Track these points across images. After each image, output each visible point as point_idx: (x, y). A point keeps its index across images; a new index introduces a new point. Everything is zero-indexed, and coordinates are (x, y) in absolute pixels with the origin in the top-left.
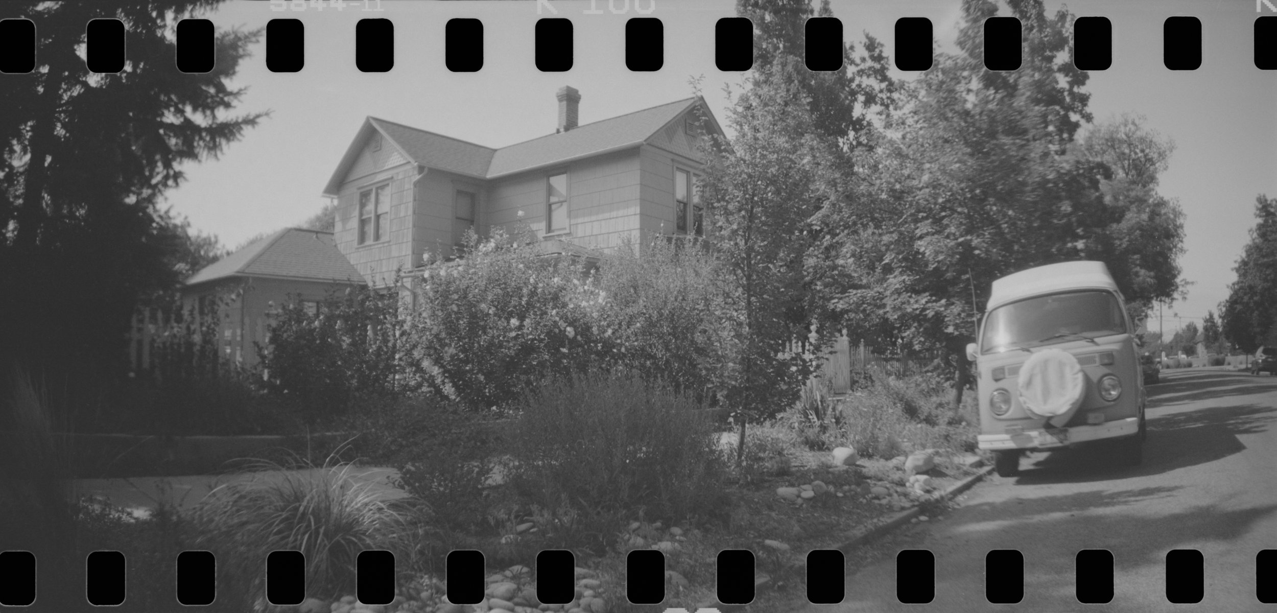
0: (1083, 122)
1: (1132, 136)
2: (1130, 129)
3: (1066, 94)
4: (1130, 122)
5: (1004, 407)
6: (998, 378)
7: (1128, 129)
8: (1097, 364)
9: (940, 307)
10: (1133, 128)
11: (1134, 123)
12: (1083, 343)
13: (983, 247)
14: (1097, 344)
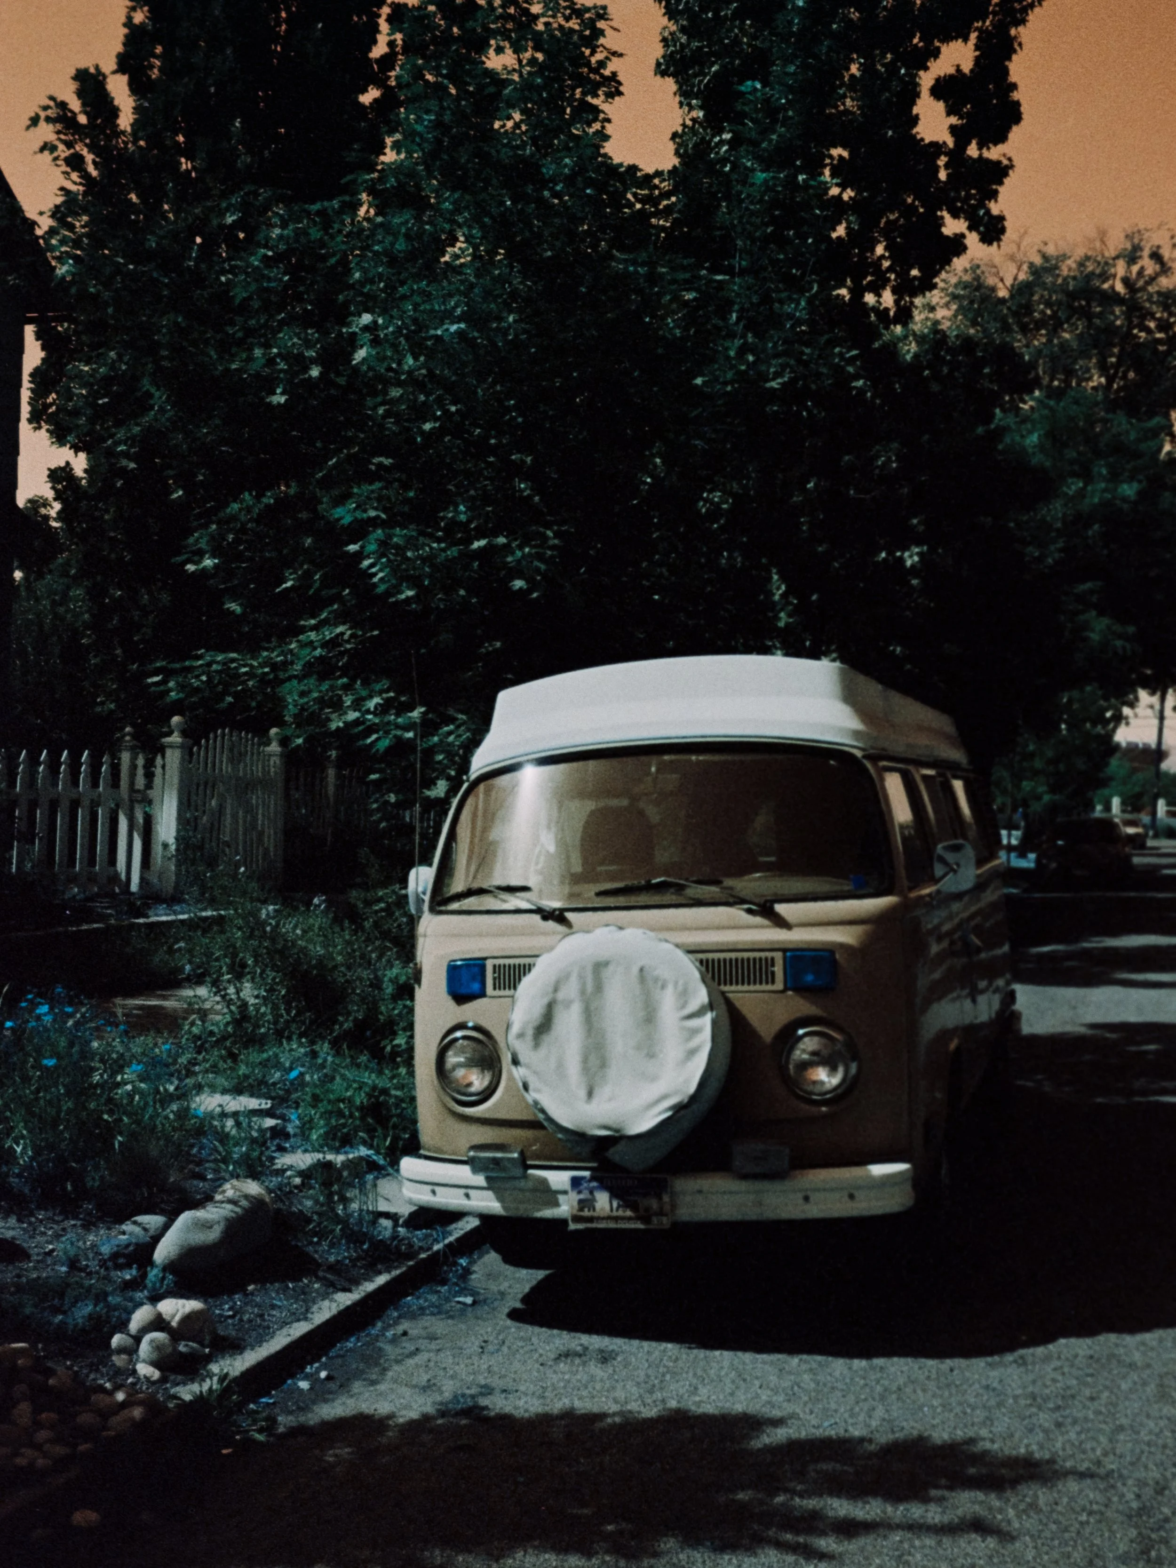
0: (972, 239)
1: (1143, 289)
2: (1142, 269)
3: (942, 161)
4: (1146, 253)
5: (478, 1081)
6: (463, 991)
7: (1135, 269)
8: (779, 985)
9: (407, 729)
10: (1150, 267)
11: (1156, 256)
12: (737, 914)
13: (538, 570)
14: (781, 922)
